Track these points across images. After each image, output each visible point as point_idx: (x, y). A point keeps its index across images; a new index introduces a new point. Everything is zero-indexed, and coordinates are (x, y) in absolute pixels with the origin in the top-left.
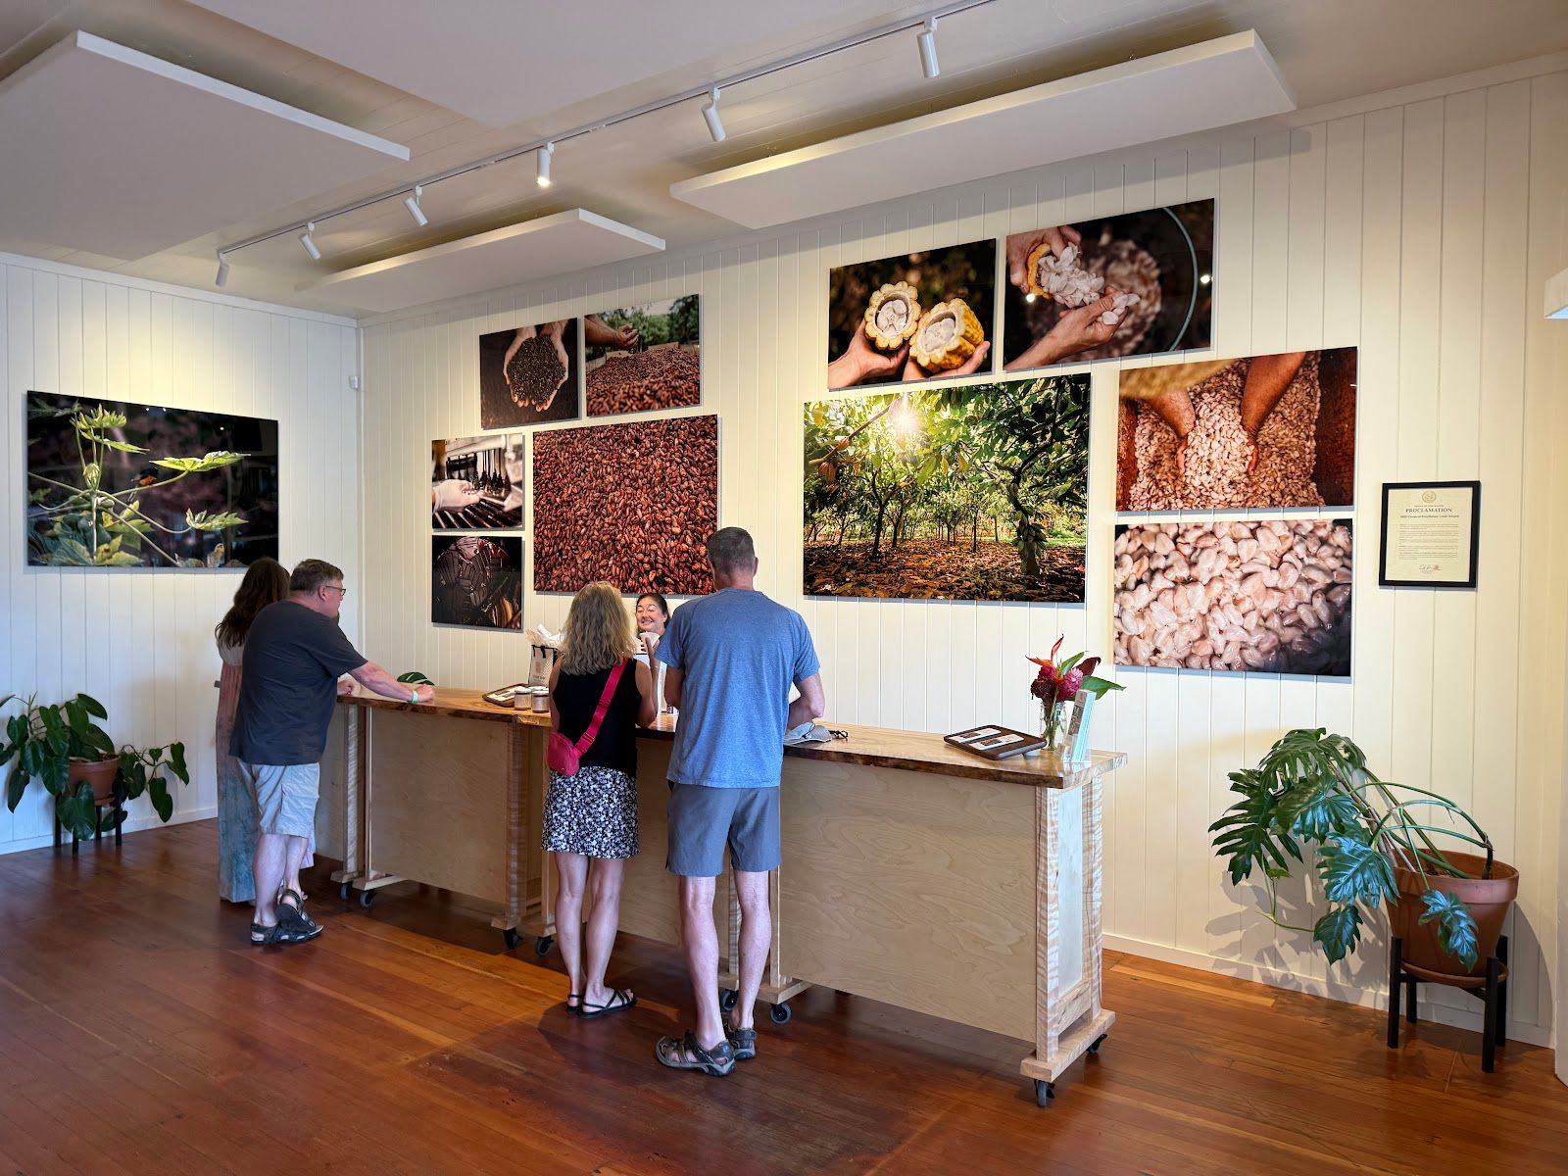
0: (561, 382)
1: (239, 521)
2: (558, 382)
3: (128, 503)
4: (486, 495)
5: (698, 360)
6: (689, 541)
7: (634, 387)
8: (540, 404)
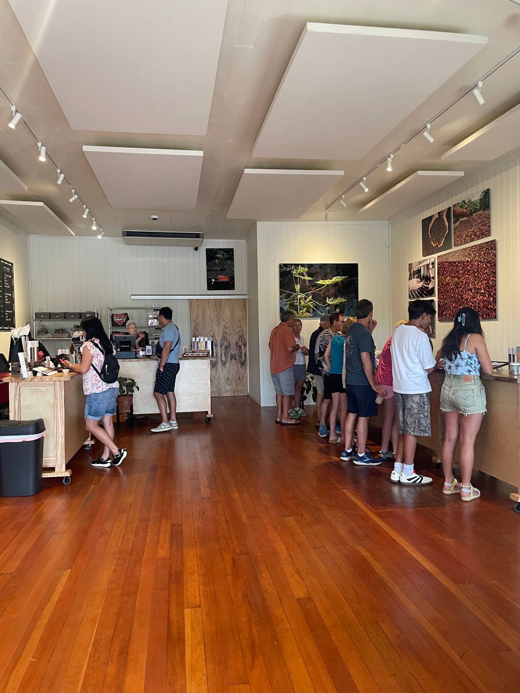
0: (446, 234)
1: (344, 300)
2: (445, 234)
3: (308, 297)
4: (424, 283)
5: (489, 217)
6: (487, 296)
7: (469, 232)
8: (439, 244)
